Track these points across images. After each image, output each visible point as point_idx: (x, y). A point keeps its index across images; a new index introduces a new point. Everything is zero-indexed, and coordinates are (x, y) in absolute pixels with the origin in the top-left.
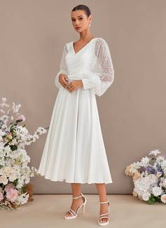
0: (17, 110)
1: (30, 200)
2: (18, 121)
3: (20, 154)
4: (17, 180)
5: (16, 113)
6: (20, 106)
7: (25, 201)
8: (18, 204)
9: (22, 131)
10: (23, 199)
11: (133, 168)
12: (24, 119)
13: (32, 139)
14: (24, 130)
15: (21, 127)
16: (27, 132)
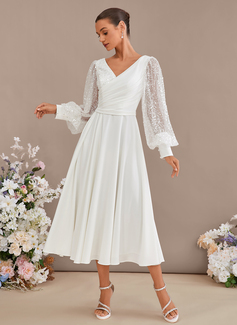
0: (34, 155)
1: (50, 278)
2: (36, 170)
3: (37, 214)
4: (33, 250)
5: (32, 159)
6: (38, 148)
7: (43, 279)
8: (33, 283)
9: (40, 183)
10: (41, 276)
11: (208, 238)
12: (43, 167)
13: (54, 195)
14: (43, 181)
15: (39, 178)
16: (47, 184)
